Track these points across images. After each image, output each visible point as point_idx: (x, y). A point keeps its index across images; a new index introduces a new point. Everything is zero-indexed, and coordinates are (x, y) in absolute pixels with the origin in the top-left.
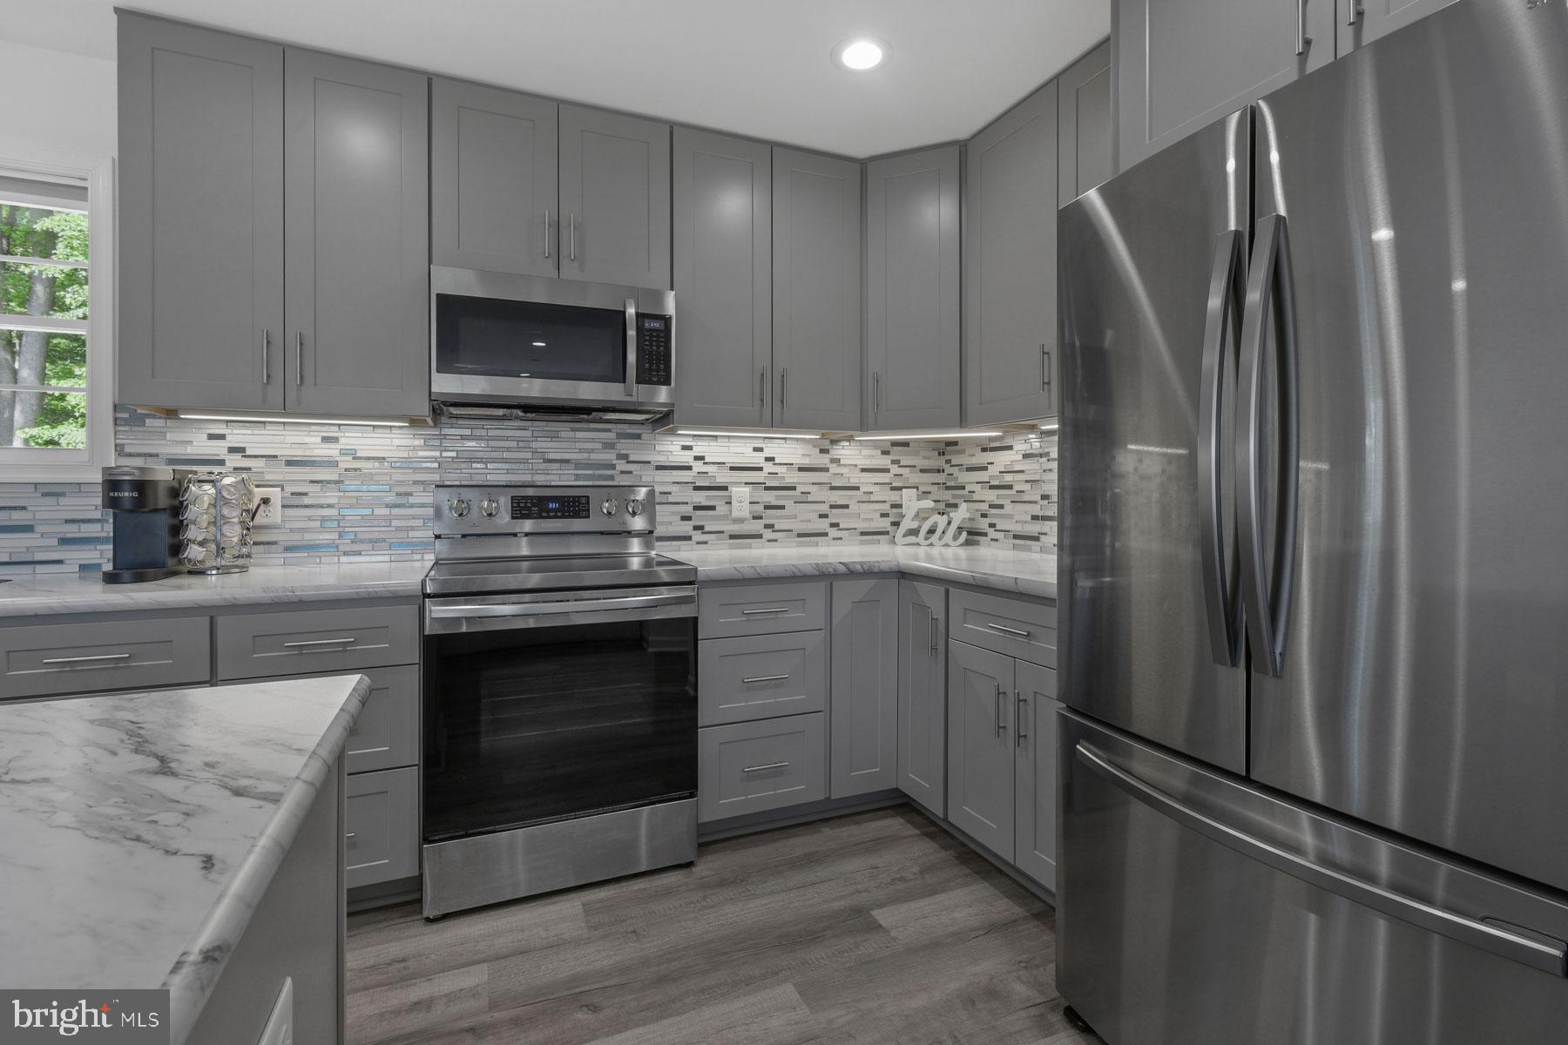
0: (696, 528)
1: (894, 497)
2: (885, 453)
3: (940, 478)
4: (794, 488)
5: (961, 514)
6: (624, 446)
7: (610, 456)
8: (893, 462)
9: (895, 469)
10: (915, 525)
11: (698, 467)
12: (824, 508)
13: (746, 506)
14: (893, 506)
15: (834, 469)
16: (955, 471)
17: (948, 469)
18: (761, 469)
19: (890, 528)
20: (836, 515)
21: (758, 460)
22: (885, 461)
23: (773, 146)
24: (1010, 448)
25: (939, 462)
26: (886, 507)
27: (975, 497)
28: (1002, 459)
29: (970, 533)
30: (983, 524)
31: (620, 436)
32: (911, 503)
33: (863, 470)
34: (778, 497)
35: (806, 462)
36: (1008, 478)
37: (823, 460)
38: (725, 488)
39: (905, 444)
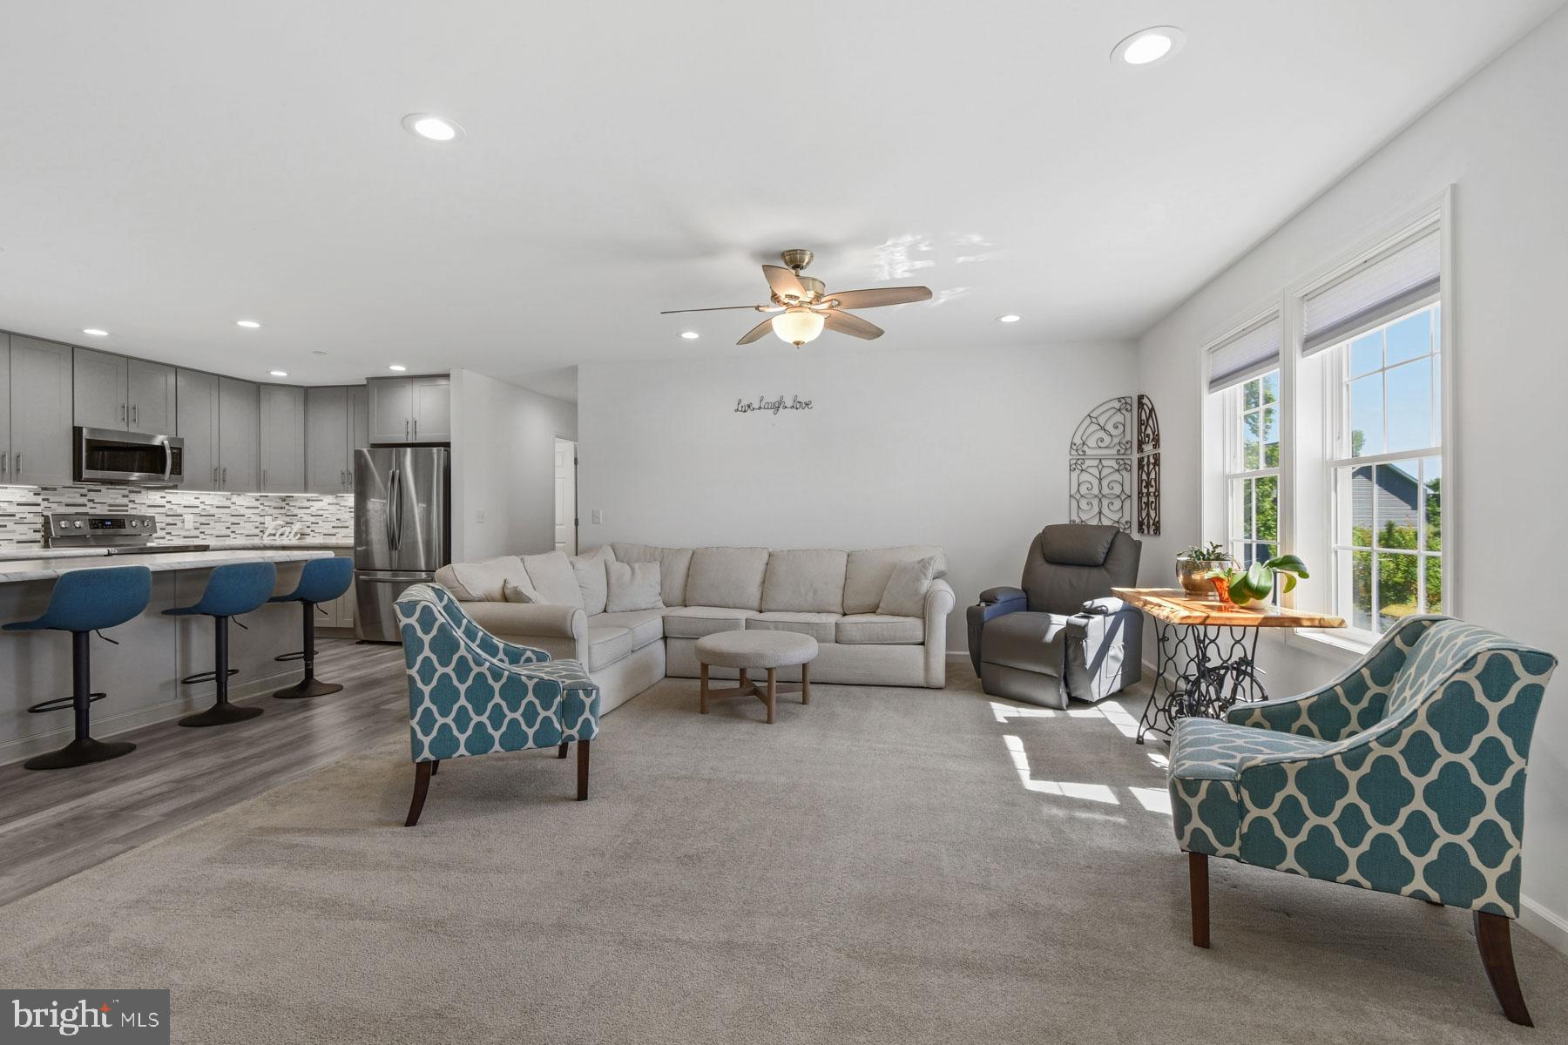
0: (167, 533)
1: (261, 519)
2: (257, 500)
3: (283, 511)
4: (214, 516)
5: (297, 527)
6: (133, 496)
7: (125, 501)
8: (261, 504)
9: (261, 507)
10: (274, 532)
11: (168, 506)
12: (228, 525)
13: (192, 524)
14: (261, 524)
15: (233, 507)
16: (292, 508)
17: (287, 507)
18: (198, 507)
19: (260, 534)
20: (233, 528)
21: (197, 502)
22: (257, 504)
23: (219, 376)
24: (322, 500)
25: (283, 504)
26: (257, 524)
27: (304, 519)
28: (317, 505)
29: (302, 535)
30: (308, 531)
31: (130, 492)
32: (270, 524)
33: (247, 508)
34: (206, 520)
35: (220, 504)
36: (320, 513)
37: (228, 503)
38: (181, 516)
39: (267, 496)
